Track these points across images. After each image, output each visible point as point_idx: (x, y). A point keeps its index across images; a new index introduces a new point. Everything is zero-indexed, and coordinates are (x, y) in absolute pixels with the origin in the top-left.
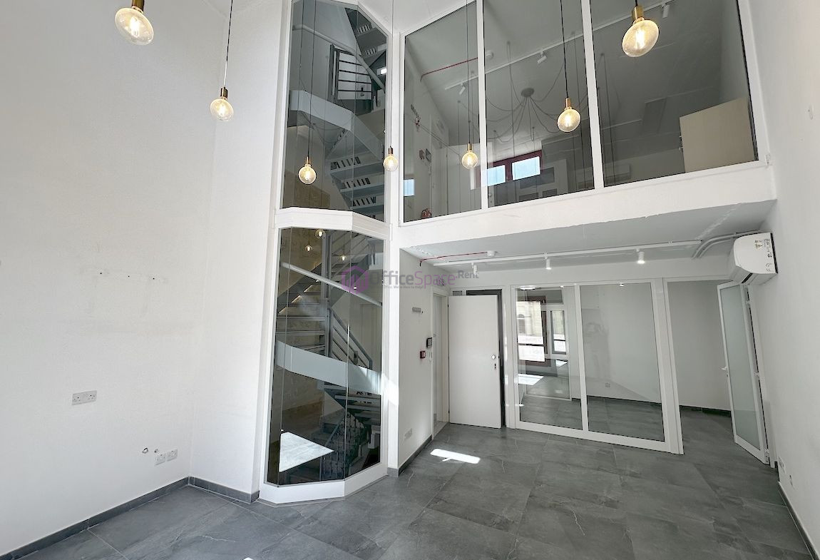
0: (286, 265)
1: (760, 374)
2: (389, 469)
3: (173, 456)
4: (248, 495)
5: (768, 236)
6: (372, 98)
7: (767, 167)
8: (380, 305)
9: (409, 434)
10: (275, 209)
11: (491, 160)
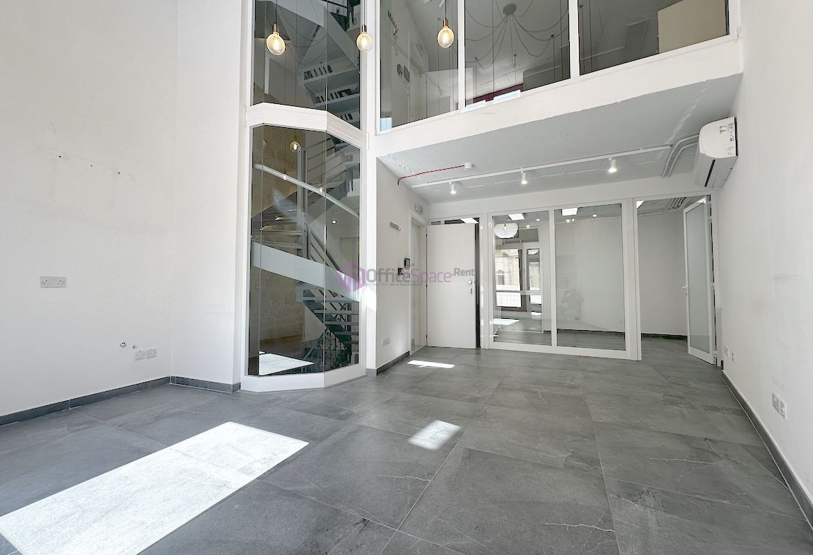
0: (259, 167)
1: (716, 284)
2: (368, 370)
3: (152, 354)
4: (229, 385)
5: (731, 120)
6: (348, 14)
7: (736, 40)
8: (356, 215)
9: (387, 342)
10: (246, 107)
11: (471, 95)
